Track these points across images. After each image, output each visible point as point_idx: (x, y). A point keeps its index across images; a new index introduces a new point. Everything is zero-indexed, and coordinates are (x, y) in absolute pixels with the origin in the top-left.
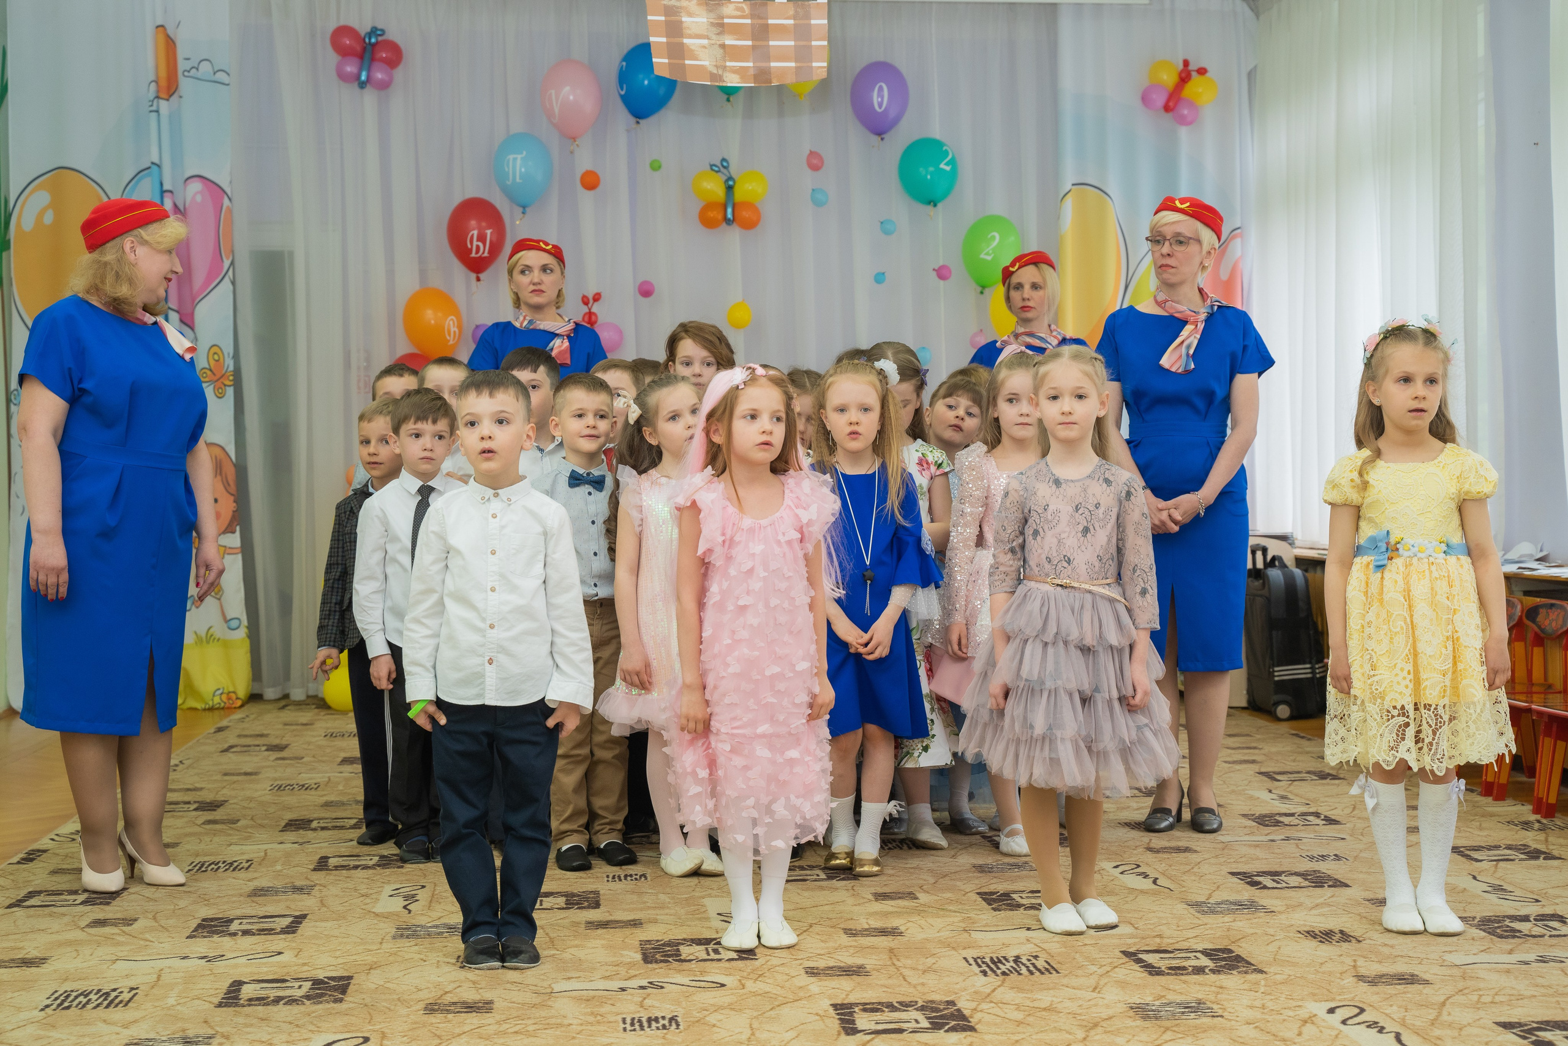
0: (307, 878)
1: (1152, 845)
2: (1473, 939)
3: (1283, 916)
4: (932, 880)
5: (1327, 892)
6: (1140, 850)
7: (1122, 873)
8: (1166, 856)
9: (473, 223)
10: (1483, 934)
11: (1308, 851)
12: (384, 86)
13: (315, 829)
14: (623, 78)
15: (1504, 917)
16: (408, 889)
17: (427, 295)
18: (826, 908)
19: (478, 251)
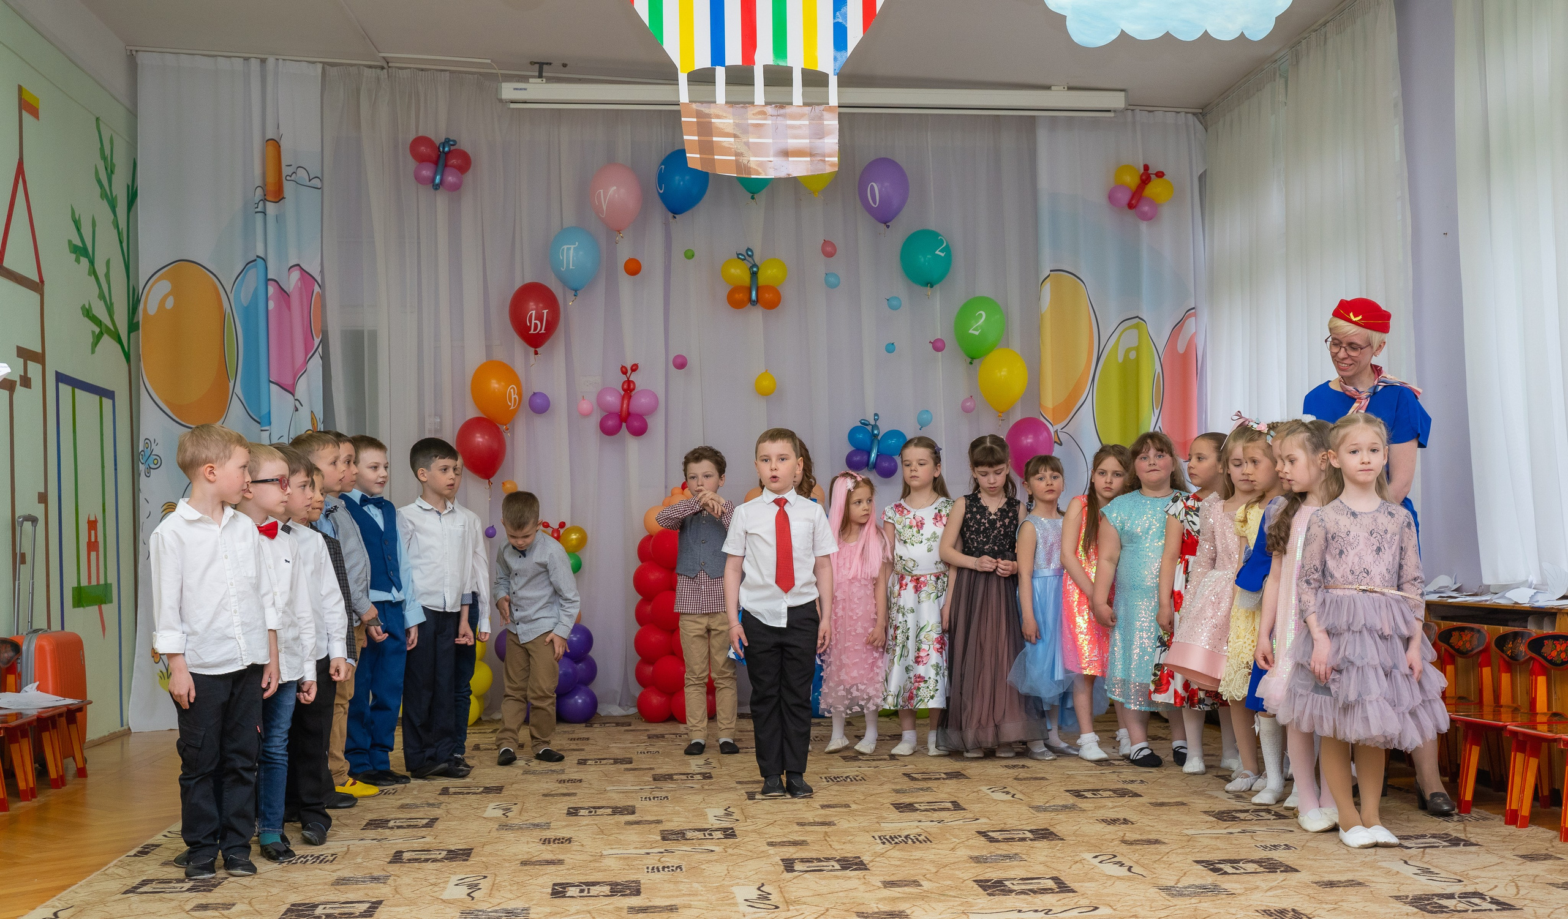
0: (383, 870)
1: (1126, 838)
2: (1407, 914)
3: (1242, 898)
4: (934, 870)
5: (1279, 876)
6: (1116, 842)
7: (1100, 862)
8: (1138, 847)
9: (532, 305)
10: (1416, 910)
11: (1262, 841)
12: (456, 188)
13: (392, 828)
14: (662, 178)
15: (1433, 895)
16: (472, 879)
17: (492, 367)
18: (841, 894)
19: (535, 329)
